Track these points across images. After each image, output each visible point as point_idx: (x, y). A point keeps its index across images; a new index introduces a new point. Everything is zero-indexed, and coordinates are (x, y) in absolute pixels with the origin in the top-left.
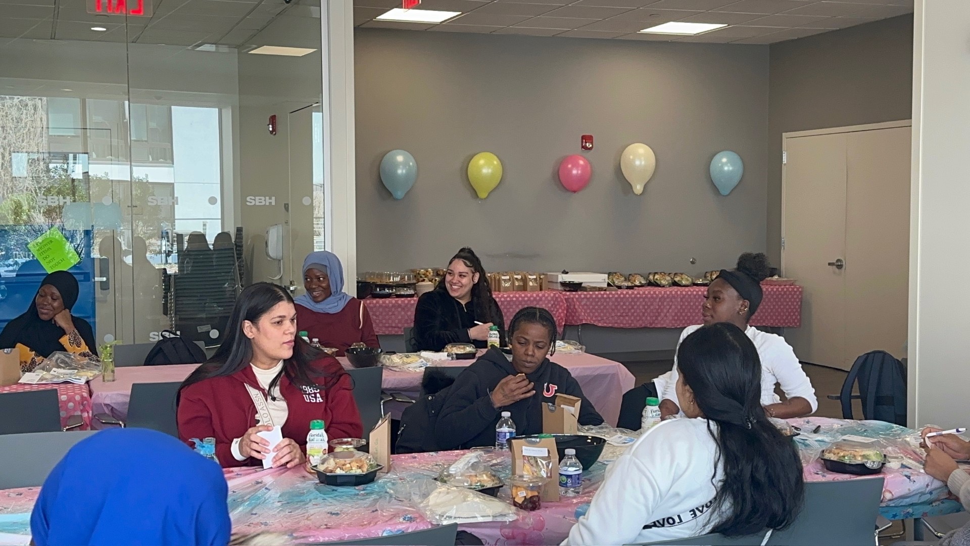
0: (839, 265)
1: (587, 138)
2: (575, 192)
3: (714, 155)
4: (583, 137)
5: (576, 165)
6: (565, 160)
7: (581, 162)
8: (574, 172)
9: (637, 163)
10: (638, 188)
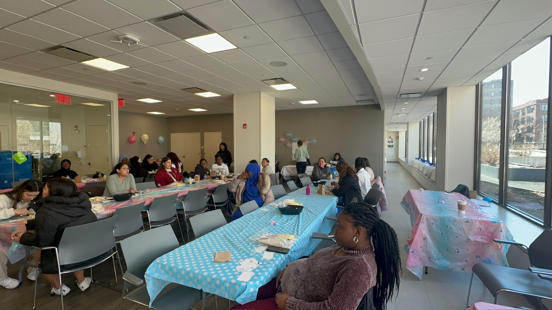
0: (184, 157)
1: (134, 133)
2: (133, 143)
3: (159, 137)
4: (133, 132)
5: (133, 138)
6: (130, 137)
7: (134, 137)
8: (133, 139)
9: (145, 138)
10: (145, 143)
